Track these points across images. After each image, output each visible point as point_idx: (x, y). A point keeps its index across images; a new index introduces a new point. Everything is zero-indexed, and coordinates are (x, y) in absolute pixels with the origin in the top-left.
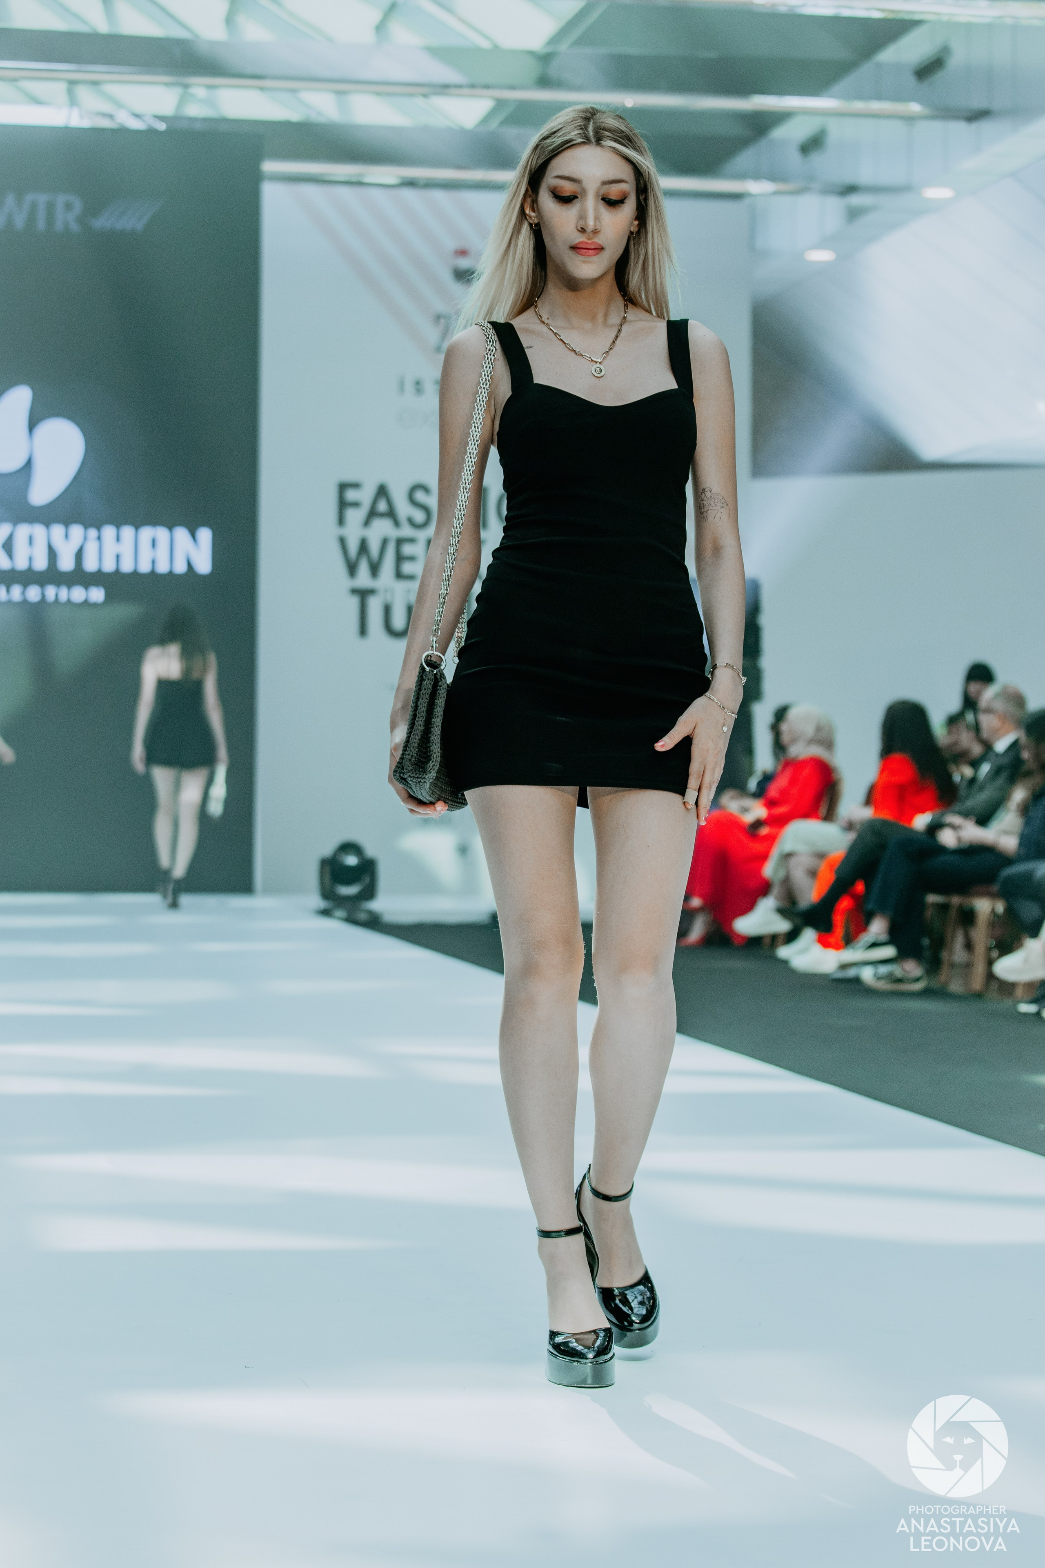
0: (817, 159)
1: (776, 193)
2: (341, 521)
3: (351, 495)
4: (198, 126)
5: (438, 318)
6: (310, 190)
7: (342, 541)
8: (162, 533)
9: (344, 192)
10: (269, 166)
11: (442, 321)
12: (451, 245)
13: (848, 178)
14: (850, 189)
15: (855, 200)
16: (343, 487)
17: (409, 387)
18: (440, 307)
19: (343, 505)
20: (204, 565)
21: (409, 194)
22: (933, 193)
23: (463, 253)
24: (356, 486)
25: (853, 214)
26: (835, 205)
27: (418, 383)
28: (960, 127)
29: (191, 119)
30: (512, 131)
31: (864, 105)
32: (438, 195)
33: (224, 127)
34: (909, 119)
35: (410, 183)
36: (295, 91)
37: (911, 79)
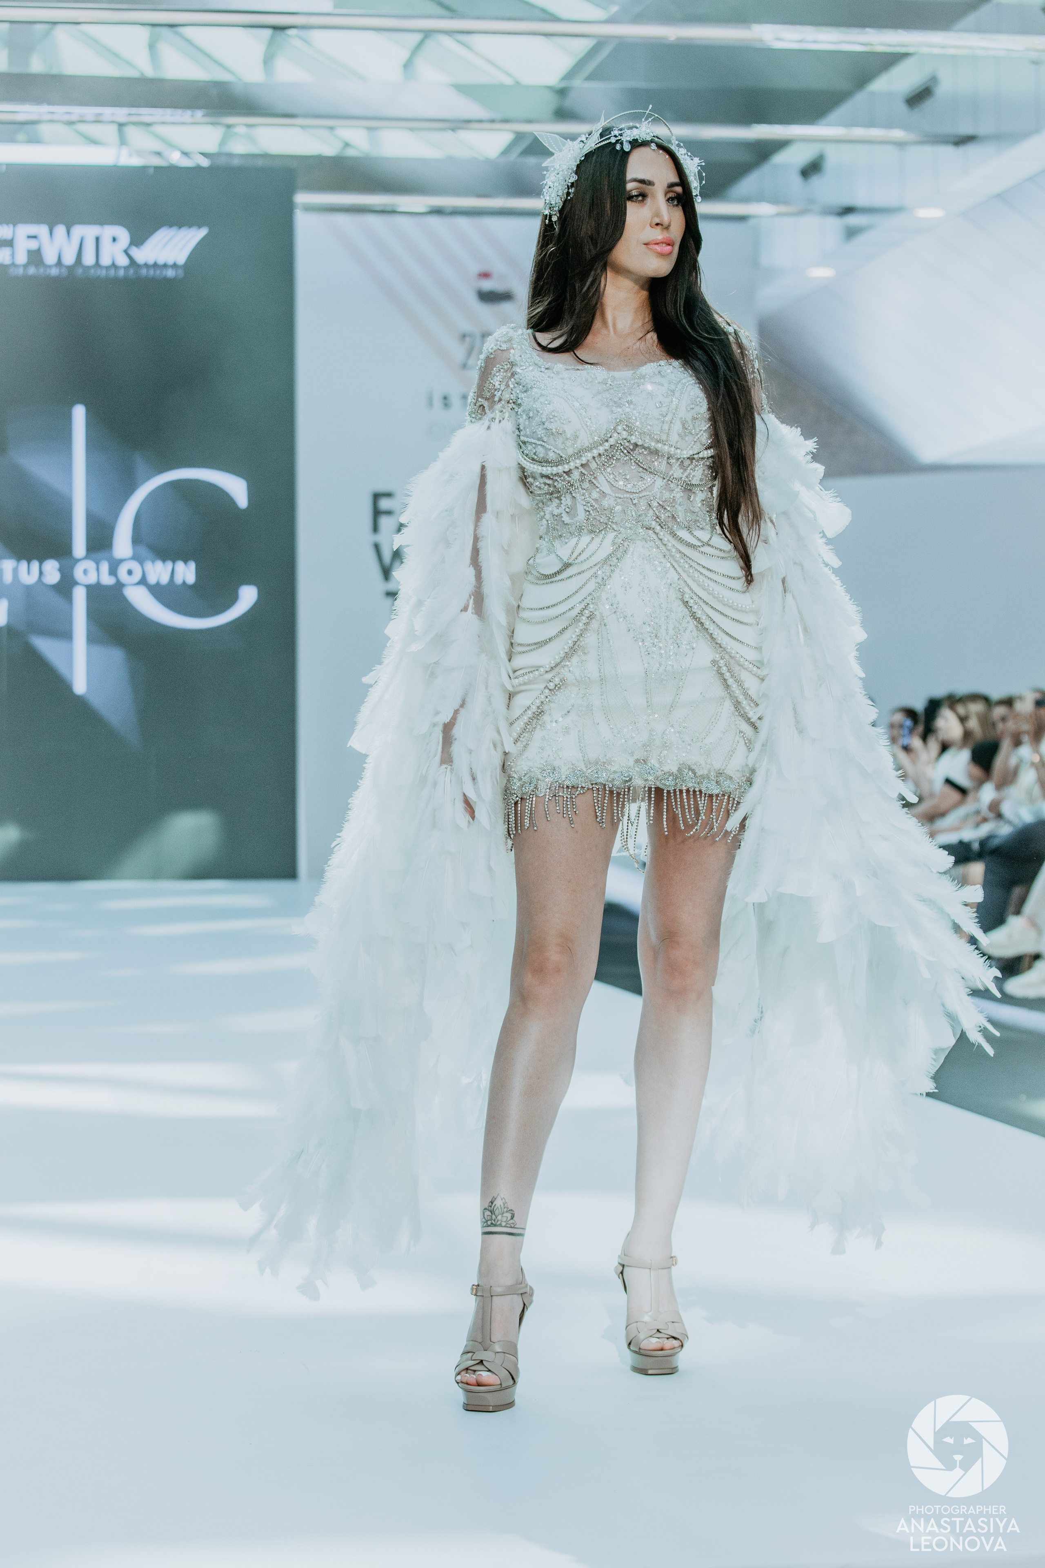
0: (816, 181)
1: (779, 215)
2: (376, 528)
3: (384, 504)
4: (236, 162)
5: (464, 336)
6: (342, 219)
7: (377, 547)
9: (372, 220)
10: (302, 198)
11: (468, 339)
12: (475, 268)
13: (847, 202)
14: (848, 210)
15: (852, 220)
16: (377, 497)
17: (438, 402)
18: (465, 326)
19: (377, 513)
21: (435, 222)
22: (926, 213)
23: (485, 275)
24: (388, 495)
25: (851, 233)
26: (834, 225)
27: (445, 398)
28: (948, 151)
29: (230, 155)
30: (531, 161)
31: (859, 132)
32: (462, 222)
33: (260, 163)
34: (901, 145)
35: (438, 212)
36: (331, 128)
37: (902, 108)
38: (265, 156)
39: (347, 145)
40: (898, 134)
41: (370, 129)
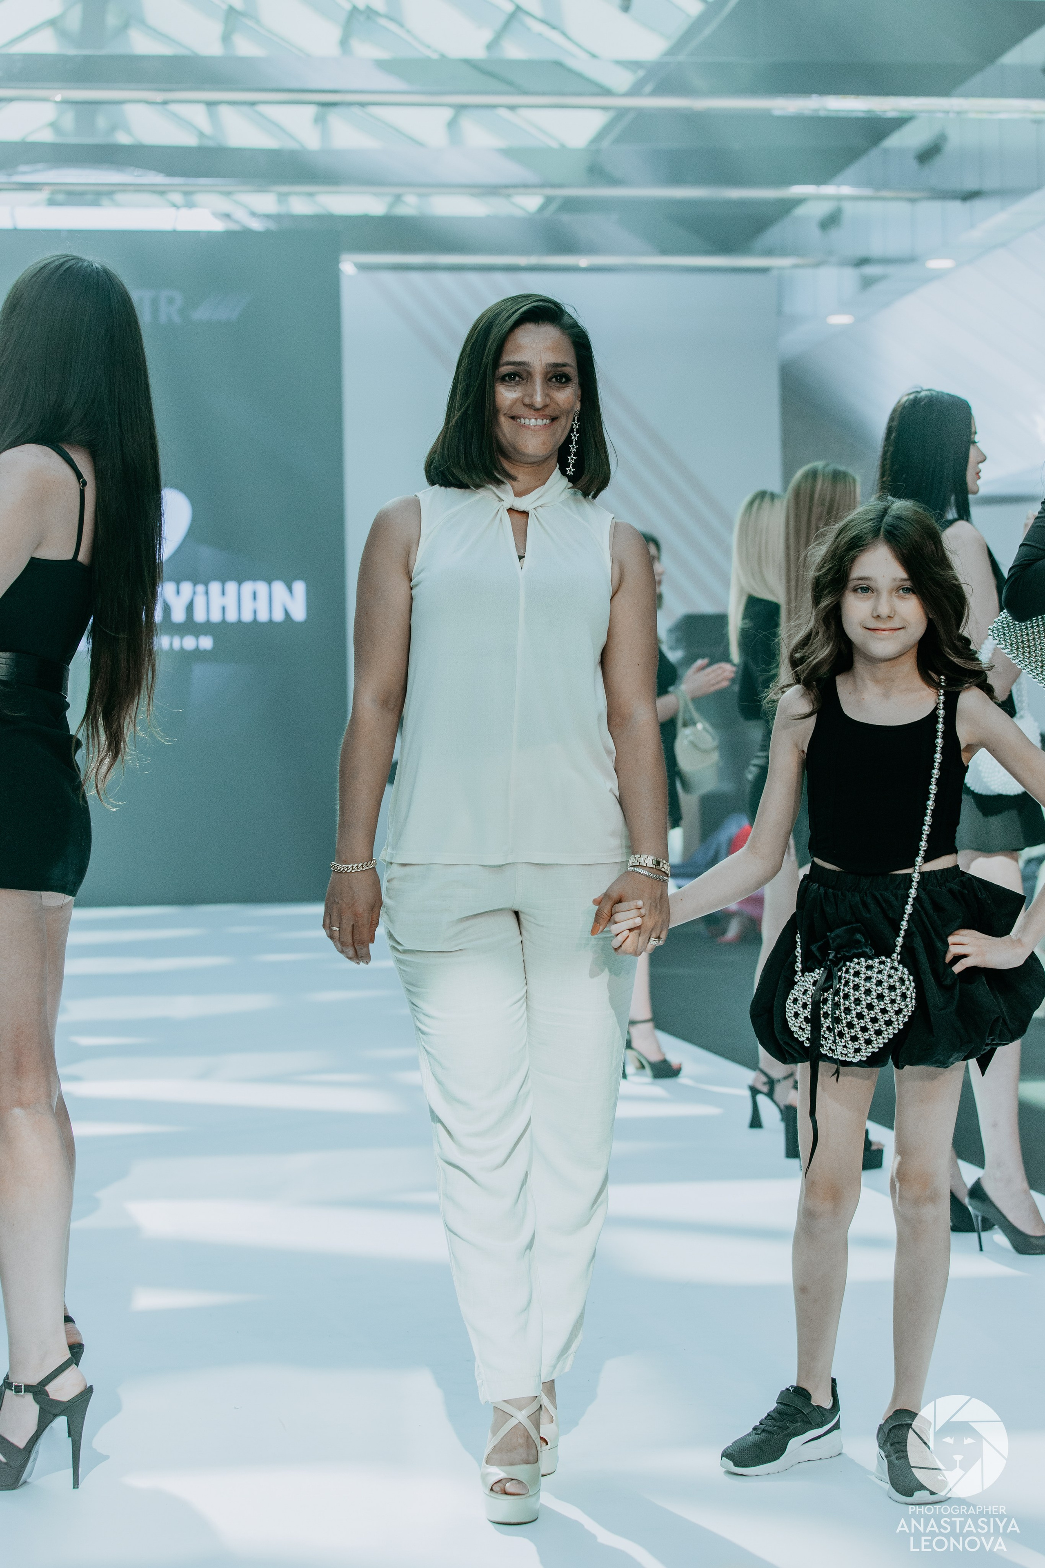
0: (835, 235)
1: (795, 266)
8: (261, 587)
9: (413, 276)
10: (347, 259)
13: (862, 252)
14: (863, 261)
15: (868, 270)
20: (299, 613)
25: (867, 283)
26: (850, 276)
28: (957, 206)
37: (913, 164)
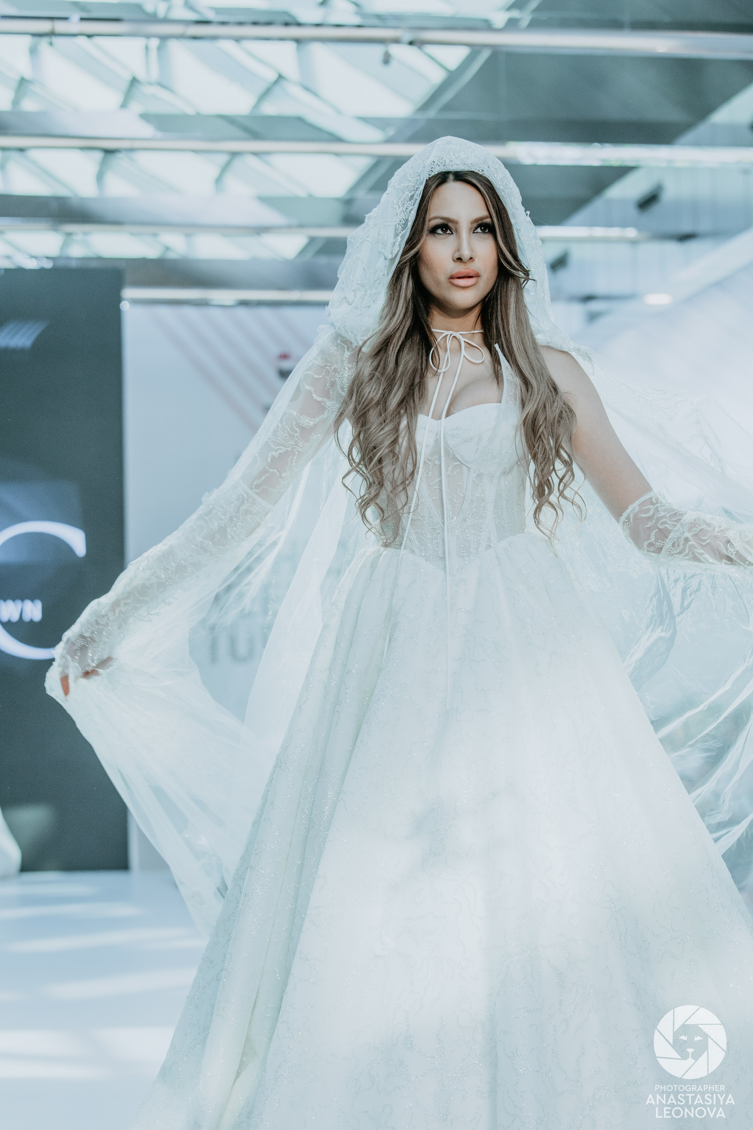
0: (563, 273)
4: (74, 264)
6: (164, 311)
9: (189, 312)
12: (275, 350)
13: (587, 290)
14: (589, 298)
15: (594, 306)
18: (266, 398)
21: (243, 312)
22: (654, 299)
23: (284, 357)
25: (593, 317)
26: (578, 310)
28: (673, 248)
29: (68, 258)
30: (323, 260)
31: (599, 232)
32: (265, 313)
33: (94, 264)
34: (633, 242)
35: (244, 303)
36: (155, 235)
37: (633, 211)
38: (99, 259)
39: (167, 249)
40: (631, 233)
41: (188, 235)
